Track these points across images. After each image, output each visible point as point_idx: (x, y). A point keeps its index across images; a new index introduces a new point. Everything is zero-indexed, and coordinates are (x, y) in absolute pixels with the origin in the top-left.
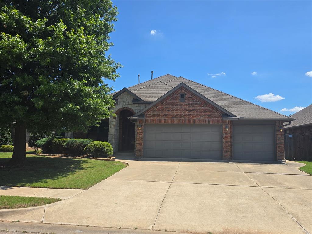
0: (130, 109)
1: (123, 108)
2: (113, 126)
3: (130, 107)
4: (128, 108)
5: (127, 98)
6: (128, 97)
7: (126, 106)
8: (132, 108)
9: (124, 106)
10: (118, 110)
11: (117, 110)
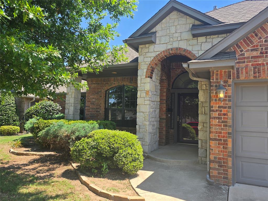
0: (185, 50)
1: (169, 49)
2: (147, 93)
3: (183, 45)
4: (180, 49)
5: (178, 27)
6: (180, 22)
7: (175, 45)
8: (189, 48)
9: (170, 47)
10: (157, 56)
11: (154, 58)
